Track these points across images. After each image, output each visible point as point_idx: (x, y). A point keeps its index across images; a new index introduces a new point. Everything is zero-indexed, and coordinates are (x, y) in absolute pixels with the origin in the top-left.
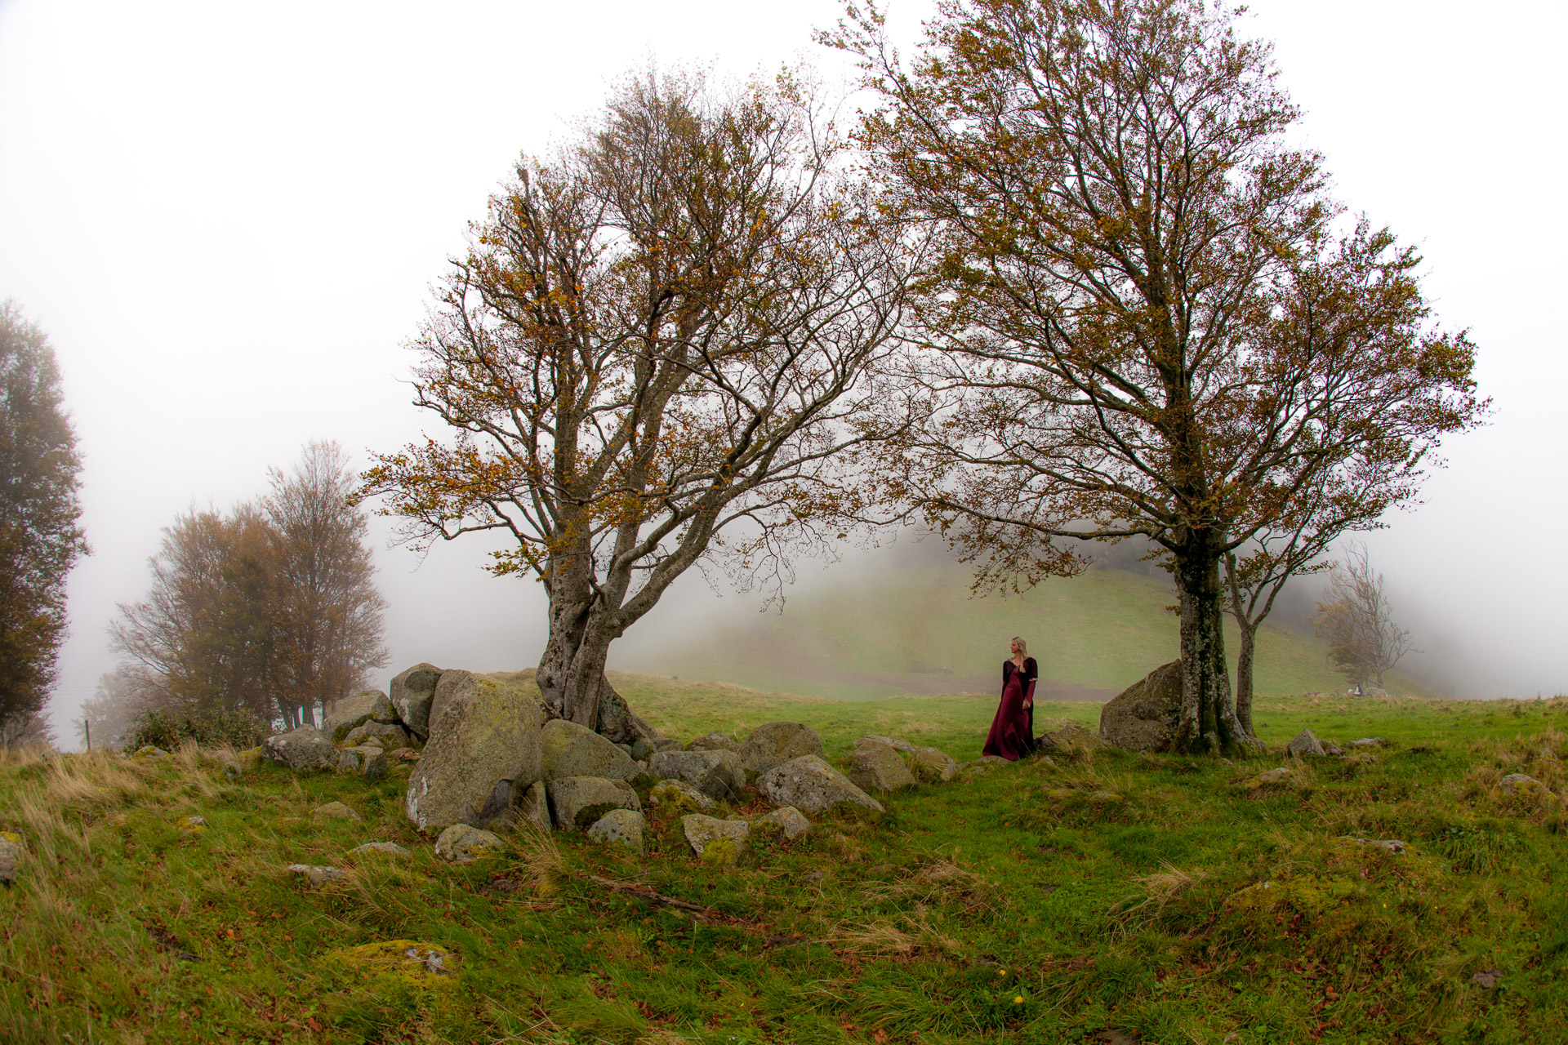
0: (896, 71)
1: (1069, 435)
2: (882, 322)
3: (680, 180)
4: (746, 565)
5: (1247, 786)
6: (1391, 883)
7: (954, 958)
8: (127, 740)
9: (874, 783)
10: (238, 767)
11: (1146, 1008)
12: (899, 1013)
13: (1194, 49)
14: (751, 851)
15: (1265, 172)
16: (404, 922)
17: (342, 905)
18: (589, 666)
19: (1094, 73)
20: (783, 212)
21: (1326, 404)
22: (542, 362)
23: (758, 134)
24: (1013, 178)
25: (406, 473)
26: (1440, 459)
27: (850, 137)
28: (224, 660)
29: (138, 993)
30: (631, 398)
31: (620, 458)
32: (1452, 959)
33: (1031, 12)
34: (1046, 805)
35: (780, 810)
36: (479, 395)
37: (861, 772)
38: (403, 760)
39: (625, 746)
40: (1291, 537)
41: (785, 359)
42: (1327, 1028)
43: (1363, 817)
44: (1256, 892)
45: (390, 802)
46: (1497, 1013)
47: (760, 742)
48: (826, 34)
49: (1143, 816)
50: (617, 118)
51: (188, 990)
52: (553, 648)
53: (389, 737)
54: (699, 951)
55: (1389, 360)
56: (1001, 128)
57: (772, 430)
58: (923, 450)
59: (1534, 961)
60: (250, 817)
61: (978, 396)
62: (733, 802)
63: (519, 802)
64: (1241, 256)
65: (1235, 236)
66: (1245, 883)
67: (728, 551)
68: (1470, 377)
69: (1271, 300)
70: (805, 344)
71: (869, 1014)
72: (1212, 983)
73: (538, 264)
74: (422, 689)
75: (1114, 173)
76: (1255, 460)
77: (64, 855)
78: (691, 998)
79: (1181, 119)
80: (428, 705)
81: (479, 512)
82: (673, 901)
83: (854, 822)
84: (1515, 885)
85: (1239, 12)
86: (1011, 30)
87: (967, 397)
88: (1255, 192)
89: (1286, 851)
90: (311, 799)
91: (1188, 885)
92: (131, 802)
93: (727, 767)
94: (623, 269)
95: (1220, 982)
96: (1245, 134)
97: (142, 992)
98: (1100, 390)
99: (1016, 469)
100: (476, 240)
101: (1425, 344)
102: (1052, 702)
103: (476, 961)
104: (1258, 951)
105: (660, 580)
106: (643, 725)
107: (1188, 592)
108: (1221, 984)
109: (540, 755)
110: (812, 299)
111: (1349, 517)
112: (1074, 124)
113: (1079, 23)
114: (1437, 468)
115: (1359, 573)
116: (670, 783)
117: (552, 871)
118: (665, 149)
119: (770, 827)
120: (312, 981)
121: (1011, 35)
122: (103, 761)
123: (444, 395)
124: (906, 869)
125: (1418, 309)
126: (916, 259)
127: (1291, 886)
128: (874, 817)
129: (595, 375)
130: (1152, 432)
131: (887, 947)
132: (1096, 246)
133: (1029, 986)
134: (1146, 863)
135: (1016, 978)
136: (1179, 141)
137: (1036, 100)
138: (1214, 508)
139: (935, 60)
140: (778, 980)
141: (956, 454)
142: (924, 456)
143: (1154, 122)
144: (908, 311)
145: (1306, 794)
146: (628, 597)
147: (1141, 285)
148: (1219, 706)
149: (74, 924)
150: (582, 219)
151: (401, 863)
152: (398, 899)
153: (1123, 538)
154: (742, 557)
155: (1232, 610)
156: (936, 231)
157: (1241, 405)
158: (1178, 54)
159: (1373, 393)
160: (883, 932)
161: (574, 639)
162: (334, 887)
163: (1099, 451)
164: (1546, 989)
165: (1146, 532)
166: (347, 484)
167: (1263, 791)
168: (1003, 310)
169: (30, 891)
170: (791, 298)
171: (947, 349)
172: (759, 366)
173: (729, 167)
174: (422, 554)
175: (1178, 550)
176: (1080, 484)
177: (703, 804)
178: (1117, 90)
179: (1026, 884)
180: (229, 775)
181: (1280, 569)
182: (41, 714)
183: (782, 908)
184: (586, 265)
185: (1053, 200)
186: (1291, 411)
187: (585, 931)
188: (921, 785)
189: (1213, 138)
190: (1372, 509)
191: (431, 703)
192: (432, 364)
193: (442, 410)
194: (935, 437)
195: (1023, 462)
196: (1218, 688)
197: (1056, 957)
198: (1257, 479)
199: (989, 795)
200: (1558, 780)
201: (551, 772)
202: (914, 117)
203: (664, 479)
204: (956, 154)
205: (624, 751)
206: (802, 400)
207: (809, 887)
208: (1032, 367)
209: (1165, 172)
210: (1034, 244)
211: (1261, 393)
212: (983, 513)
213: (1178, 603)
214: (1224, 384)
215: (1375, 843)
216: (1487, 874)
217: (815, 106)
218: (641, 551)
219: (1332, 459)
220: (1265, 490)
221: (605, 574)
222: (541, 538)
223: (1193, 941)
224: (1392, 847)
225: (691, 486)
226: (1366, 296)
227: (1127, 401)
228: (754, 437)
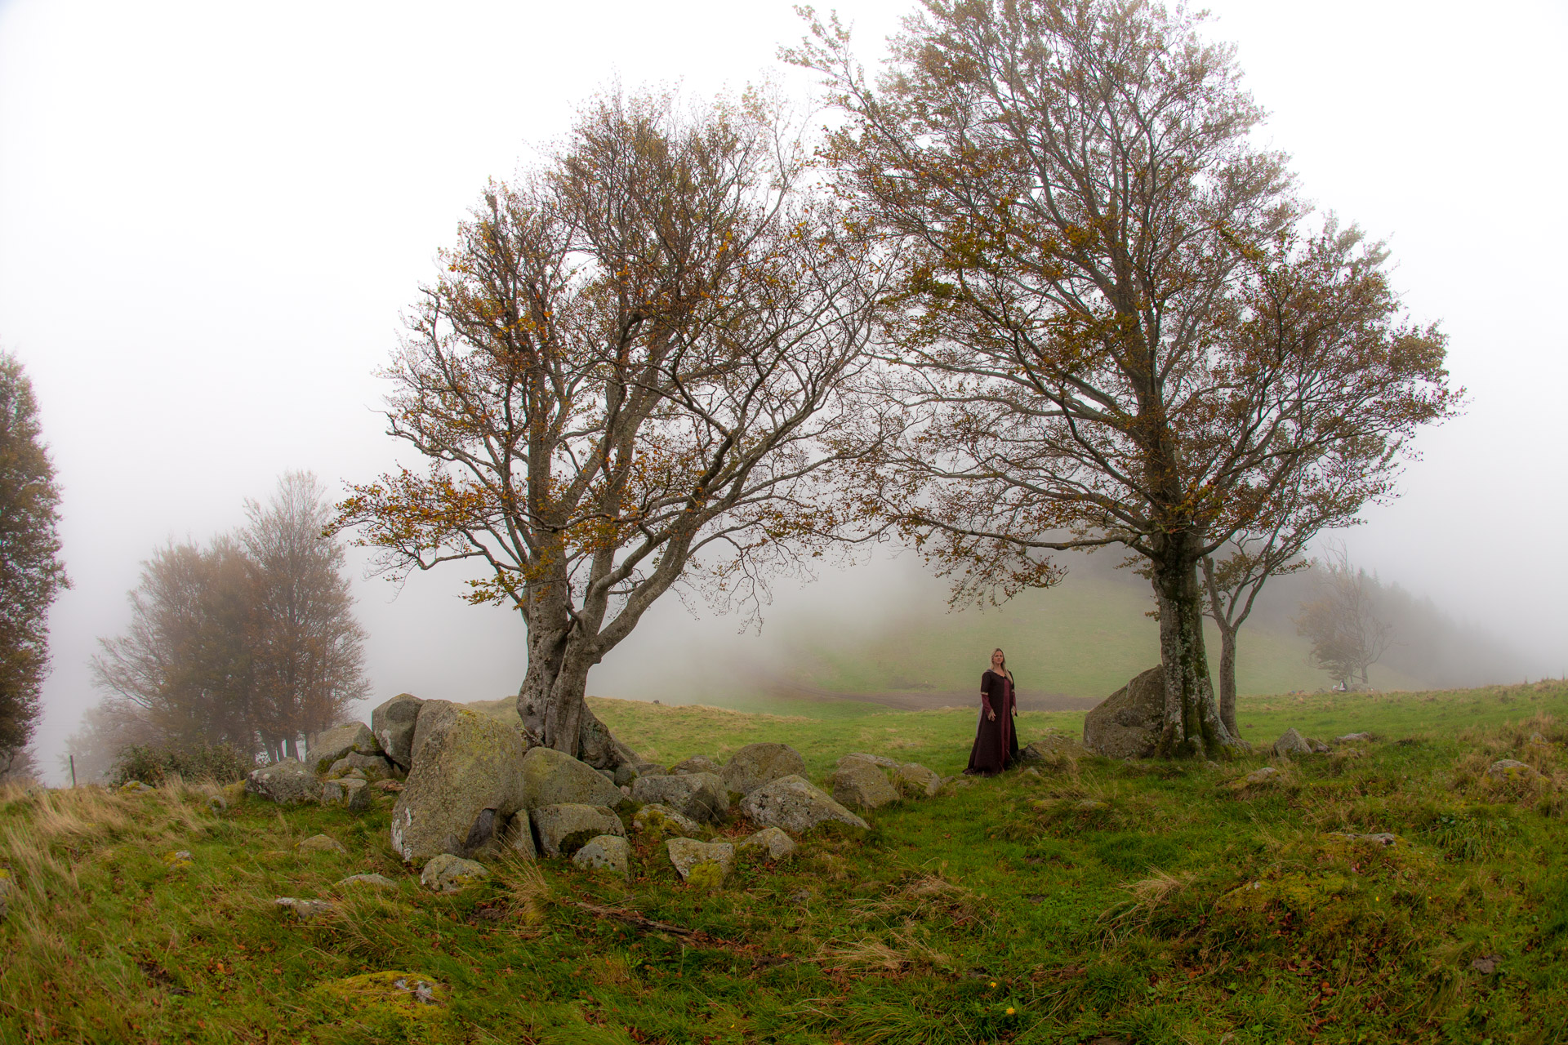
0: (861, 87)
1: (1043, 446)
2: (852, 338)
3: (648, 202)
4: (722, 587)
5: (1233, 787)
6: (1383, 876)
7: (945, 972)
8: (112, 775)
9: (858, 801)
10: (223, 802)
11: (1140, 1013)
12: (890, 1029)
13: (1157, 56)
14: (736, 873)
15: (1230, 175)
16: (392, 953)
17: (329, 937)
18: (569, 693)
19: (1058, 83)
20: (749, 233)
21: (1298, 404)
22: (514, 390)
23: (725, 155)
24: (979, 192)
25: (381, 504)
26: (1414, 452)
27: (815, 154)
28: (206, 694)
29: (131, 1027)
30: (603, 423)
31: (593, 484)
32: (1449, 947)
33: (995, 24)
34: (1031, 816)
35: (764, 831)
36: (451, 423)
37: (845, 790)
38: (387, 791)
39: (608, 772)
40: (1268, 538)
41: (754, 381)
42: (1325, 1023)
43: (1352, 812)
44: (1246, 893)
45: (374, 834)
46: (1498, 997)
47: (743, 763)
48: (791, 52)
49: (1129, 823)
50: (584, 141)
51: (180, 1024)
52: (533, 676)
53: (372, 769)
54: (688, 974)
55: (1360, 357)
56: (967, 142)
57: (744, 452)
58: (896, 467)
59: (1534, 944)
60: (236, 851)
61: (950, 411)
62: (717, 825)
63: (504, 830)
64: (1209, 260)
65: (1203, 240)
66: (1235, 884)
67: (705, 573)
68: (1443, 367)
69: (1240, 302)
70: (774, 365)
71: (860, 1031)
72: (1206, 985)
73: (508, 290)
74: (403, 720)
75: (1080, 182)
76: (1229, 462)
77: (53, 891)
78: (681, 1021)
79: (1145, 126)
80: (409, 736)
81: (455, 541)
82: (660, 925)
83: (839, 840)
84: (1510, 870)
85: (1202, 16)
86: (975, 43)
87: (938, 411)
88: (1221, 195)
89: (1276, 850)
90: (296, 832)
91: (1177, 889)
92: (118, 838)
93: (710, 790)
94: (593, 294)
95: (1214, 983)
96: (1209, 139)
97: (135, 1027)
98: (1072, 400)
99: (989, 482)
100: (446, 268)
101: (1396, 339)
102: (1036, 712)
103: (465, 990)
104: (1251, 951)
105: (637, 605)
106: (625, 750)
107: (1166, 597)
108: (1215, 986)
109: (522, 783)
110: (781, 320)
111: (1326, 515)
112: (1039, 136)
113: (1043, 33)
114: (1411, 462)
115: (1338, 569)
116: (653, 808)
117: (538, 899)
118: (631, 172)
119: (755, 848)
120: (303, 1014)
121: (975, 48)
122: (88, 796)
123: (416, 424)
124: (892, 886)
125: (1387, 304)
126: (884, 275)
127: (1281, 885)
128: (860, 835)
129: (566, 401)
130: (1126, 439)
131: (876, 964)
132: (1063, 256)
133: (1020, 996)
134: (1134, 869)
135: (1007, 989)
136: (1144, 149)
137: (1000, 112)
138: (1189, 512)
139: (900, 76)
140: (768, 1000)
141: (929, 469)
142: (897, 471)
143: (1119, 130)
144: (877, 328)
145: (1295, 792)
146: (605, 624)
147: (1109, 292)
148: (1202, 709)
149: (65, 959)
150: (550, 245)
151: (388, 894)
152: (386, 930)
153: (1099, 546)
154: (718, 579)
155: (1212, 613)
156: (904, 246)
157: (1213, 409)
158: (1142, 60)
159: (1345, 391)
160: (872, 950)
161: (553, 667)
162: (321, 920)
163: (1072, 461)
164: (1547, 970)
165: (1122, 540)
166: (323, 516)
167: (1250, 792)
168: (972, 324)
169: (21, 927)
170: (760, 319)
171: (917, 365)
172: (731, 388)
173: (696, 188)
174: (398, 584)
175: (1156, 556)
176: (1054, 495)
177: (687, 828)
178: (1081, 99)
179: (1014, 895)
180: (215, 809)
181: (1258, 571)
182: (26, 749)
183: (770, 928)
184: (555, 291)
185: (1019, 212)
186: (1263, 413)
187: (573, 957)
188: (906, 801)
189: (1178, 144)
190: (1349, 505)
191: (413, 734)
192: (405, 392)
193: (414, 439)
194: (907, 453)
195: (996, 475)
196: (1200, 692)
197: (1047, 967)
198: (1232, 482)
199: (974, 808)
200: (1549, 763)
201: (534, 800)
202: (879, 133)
203: (636, 504)
204: (922, 169)
205: (606, 778)
206: (774, 420)
207: (796, 907)
208: (1003, 380)
209: (1131, 180)
210: (1001, 256)
211: (1233, 396)
212: (958, 527)
213: (1157, 609)
214: (1195, 388)
215: (1365, 837)
216: (1482, 860)
217: (781, 125)
218: (616, 576)
219: (1307, 458)
220: (1240, 493)
221: (582, 600)
222: (517, 566)
223: (1185, 945)
224: (1383, 840)
225: (664, 510)
226: (1336, 294)
227: (1099, 410)
228: (727, 459)
